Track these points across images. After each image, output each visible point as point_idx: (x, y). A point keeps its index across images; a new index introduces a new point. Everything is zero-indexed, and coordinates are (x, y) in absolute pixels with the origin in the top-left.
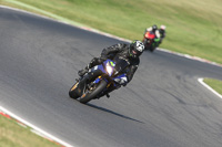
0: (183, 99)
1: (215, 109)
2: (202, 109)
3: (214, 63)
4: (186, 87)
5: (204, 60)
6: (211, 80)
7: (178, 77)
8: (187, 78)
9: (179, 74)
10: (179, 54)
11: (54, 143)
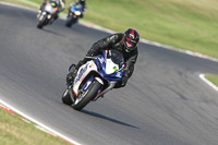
0: (185, 96)
2: (203, 105)
4: (187, 83)
5: (205, 57)
6: (212, 76)
7: (180, 73)
8: (189, 74)
9: (181, 70)
10: (181, 51)
11: (58, 138)
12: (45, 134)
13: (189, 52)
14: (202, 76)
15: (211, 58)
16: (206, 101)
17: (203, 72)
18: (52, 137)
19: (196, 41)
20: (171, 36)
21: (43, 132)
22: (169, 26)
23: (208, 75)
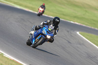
0: (70, 41)
2: (79, 46)
4: (71, 36)
6: (83, 33)
7: (68, 32)
8: (72, 32)
10: (68, 21)
11: (13, 61)
12: (8, 59)
13: (72, 22)
14: (78, 33)
15: (82, 25)
16: (80, 44)
17: (78, 31)
18: (11, 60)
19: (75, 17)
20: (64, 15)
21: (7, 58)
22: (63, 10)
23: (81, 32)
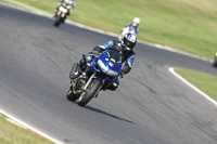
0: (154, 89)
1: (186, 98)
2: (173, 98)
3: (185, 53)
4: (157, 76)
5: (174, 50)
6: (182, 70)
7: (150, 67)
8: (158, 67)
9: (150, 63)
10: (150, 44)
11: (28, 131)
12: (16, 127)
13: (158, 46)
14: (171, 70)
15: (180, 52)
16: (176, 95)
17: (172, 65)
18: (23, 130)
23: (178, 68)
